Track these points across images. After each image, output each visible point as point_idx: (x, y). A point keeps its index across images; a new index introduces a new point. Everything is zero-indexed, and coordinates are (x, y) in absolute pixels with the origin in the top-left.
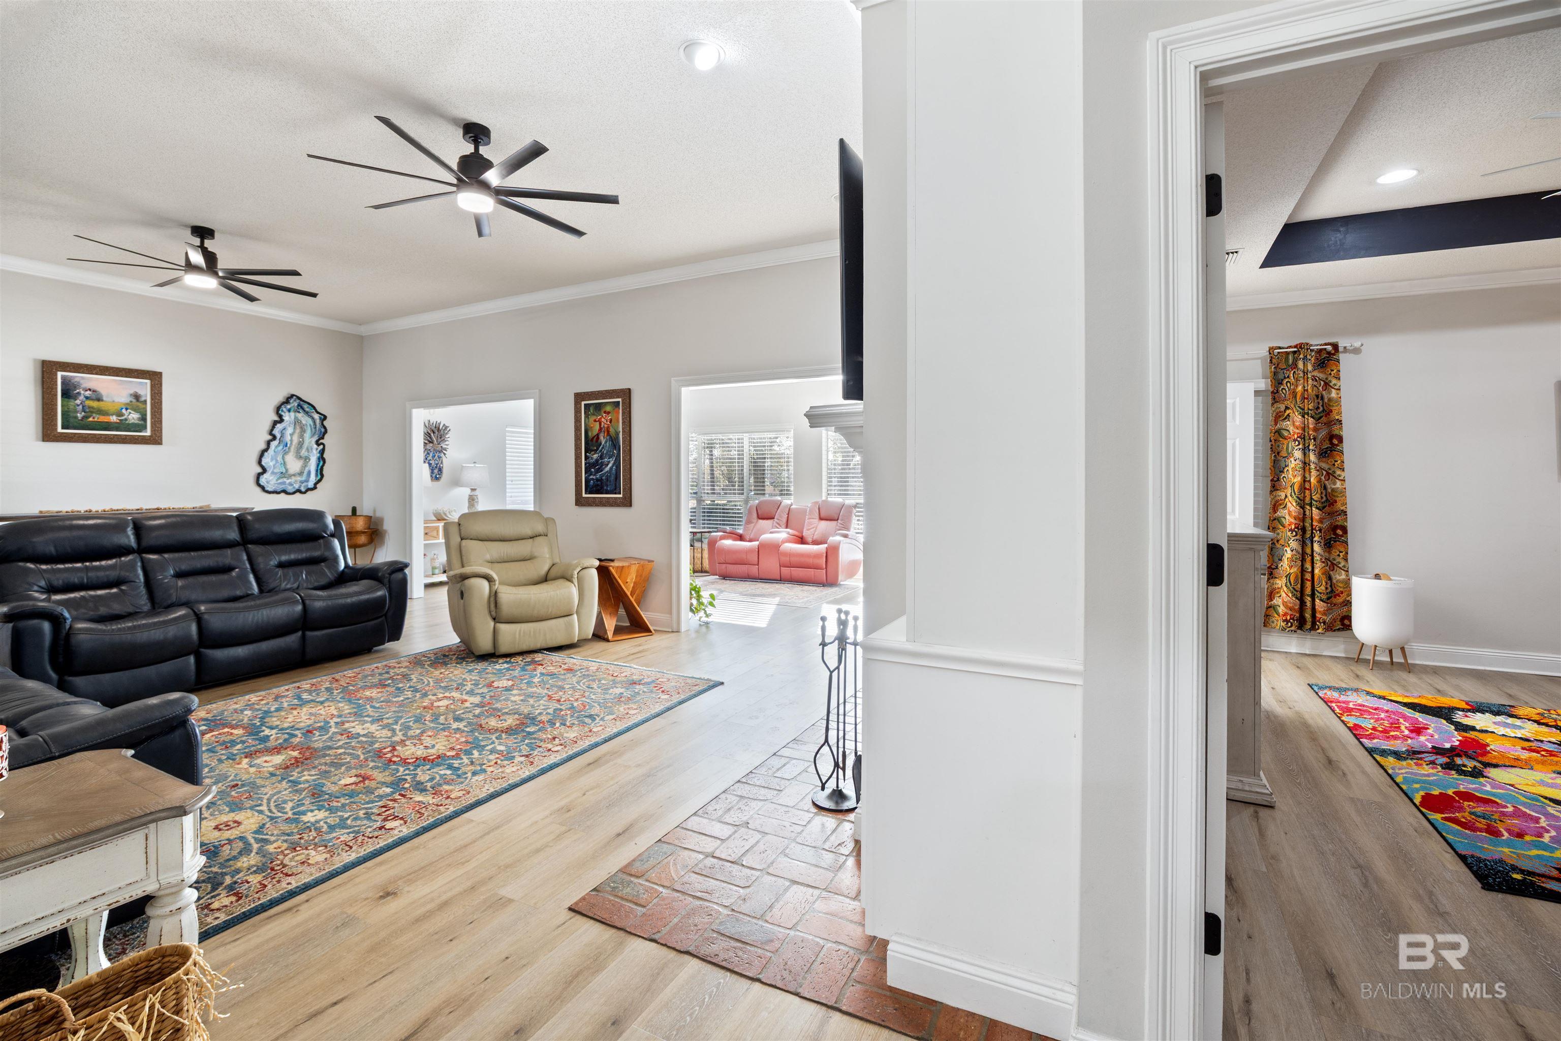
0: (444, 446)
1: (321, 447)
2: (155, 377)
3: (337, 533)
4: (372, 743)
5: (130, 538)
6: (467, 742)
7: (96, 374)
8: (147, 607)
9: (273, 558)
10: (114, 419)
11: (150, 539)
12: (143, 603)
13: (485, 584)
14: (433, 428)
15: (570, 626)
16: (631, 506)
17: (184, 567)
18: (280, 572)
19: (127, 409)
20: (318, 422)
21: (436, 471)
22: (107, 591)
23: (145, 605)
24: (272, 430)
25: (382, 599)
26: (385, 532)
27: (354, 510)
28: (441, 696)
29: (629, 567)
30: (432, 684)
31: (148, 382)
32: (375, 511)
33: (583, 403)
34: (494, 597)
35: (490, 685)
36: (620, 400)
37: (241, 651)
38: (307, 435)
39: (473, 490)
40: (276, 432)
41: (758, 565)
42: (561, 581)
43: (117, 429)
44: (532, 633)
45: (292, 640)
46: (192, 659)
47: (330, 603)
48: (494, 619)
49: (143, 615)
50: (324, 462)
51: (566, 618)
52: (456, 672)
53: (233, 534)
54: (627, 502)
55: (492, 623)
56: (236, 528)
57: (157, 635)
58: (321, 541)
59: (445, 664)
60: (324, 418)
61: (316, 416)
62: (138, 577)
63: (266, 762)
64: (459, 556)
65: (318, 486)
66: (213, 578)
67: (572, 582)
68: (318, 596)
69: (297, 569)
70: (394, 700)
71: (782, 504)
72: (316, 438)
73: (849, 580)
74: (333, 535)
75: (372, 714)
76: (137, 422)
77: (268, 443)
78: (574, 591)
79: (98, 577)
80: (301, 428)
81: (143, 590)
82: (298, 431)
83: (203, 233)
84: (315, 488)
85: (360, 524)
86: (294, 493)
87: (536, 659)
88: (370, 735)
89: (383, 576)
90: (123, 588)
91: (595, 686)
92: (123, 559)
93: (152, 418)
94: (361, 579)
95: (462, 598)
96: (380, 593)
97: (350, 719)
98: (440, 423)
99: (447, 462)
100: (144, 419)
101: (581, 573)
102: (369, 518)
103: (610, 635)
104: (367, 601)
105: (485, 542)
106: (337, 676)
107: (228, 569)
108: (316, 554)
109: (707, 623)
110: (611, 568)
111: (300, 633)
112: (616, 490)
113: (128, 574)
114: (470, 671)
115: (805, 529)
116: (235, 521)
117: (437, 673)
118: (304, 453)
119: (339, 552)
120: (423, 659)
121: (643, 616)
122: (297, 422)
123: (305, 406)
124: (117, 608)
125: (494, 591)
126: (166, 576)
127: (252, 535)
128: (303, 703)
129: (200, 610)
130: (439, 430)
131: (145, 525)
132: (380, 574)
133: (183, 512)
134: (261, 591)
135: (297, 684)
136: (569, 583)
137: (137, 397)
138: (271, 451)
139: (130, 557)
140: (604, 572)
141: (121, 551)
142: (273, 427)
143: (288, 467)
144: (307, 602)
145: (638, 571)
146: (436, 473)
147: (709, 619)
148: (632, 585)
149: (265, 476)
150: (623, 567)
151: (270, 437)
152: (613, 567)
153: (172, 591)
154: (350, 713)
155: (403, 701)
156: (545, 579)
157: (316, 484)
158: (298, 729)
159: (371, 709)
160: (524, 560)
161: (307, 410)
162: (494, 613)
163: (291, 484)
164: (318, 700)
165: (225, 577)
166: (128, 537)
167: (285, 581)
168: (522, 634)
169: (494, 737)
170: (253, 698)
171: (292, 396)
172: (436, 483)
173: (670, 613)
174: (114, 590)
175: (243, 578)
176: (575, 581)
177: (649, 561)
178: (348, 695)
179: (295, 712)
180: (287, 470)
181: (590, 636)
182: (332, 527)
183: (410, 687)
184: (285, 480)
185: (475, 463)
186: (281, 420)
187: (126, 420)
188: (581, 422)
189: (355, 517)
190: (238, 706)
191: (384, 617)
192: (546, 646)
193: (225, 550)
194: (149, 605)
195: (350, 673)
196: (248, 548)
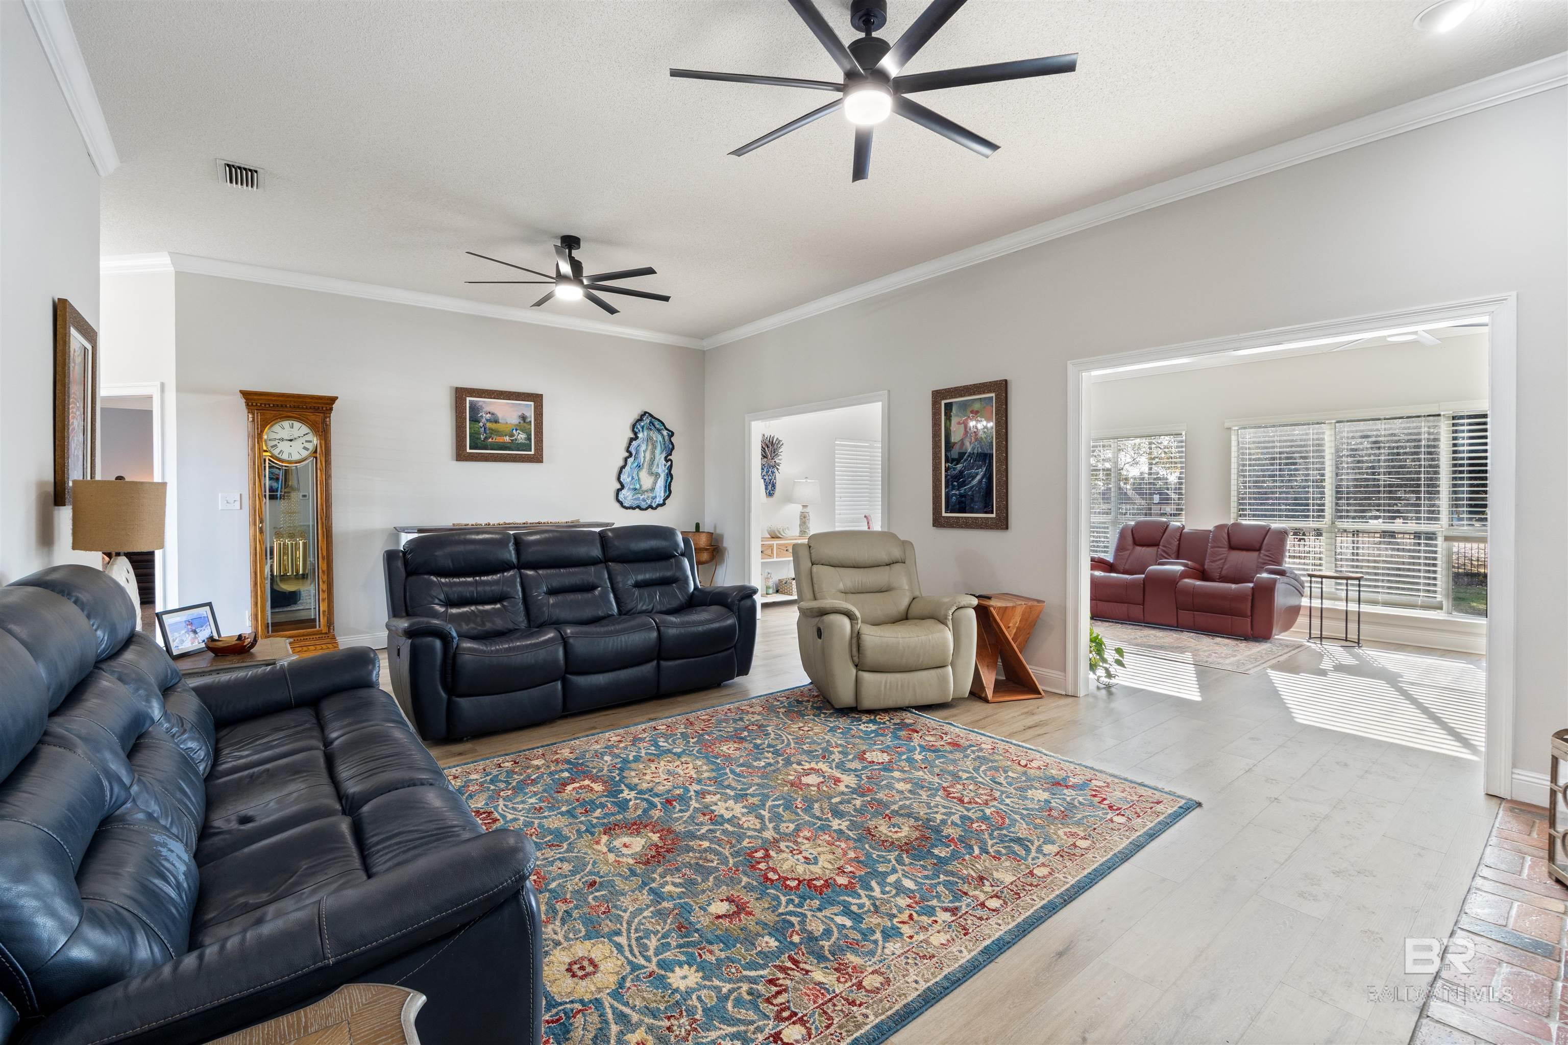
0: (777, 461)
1: (670, 463)
2: (537, 399)
3: (686, 553)
4: (740, 837)
5: (511, 554)
6: (857, 860)
7: (494, 398)
8: (523, 625)
9: (631, 576)
10: (507, 439)
11: (529, 555)
12: (521, 619)
13: (846, 622)
14: (767, 442)
15: (944, 680)
16: (1007, 528)
17: (555, 584)
18: (636, 592)
19: (516, 430)
20: (666, 438)
21: (770, 487)
22: (493, 606)
23: (522, 622)
24: (629, 447)
25: (731, 628)
26: (725, 549)
27: (698, 526)
28: (807, 766)
29: (1014, 607)
30: (793, 745)
31: (532, 403)
32: (715, 528)
33: (943, 402)
34: (857, 637)
35: (861, 757)
36: (993, 395)
37: (601, 679)
38: (658, 451)
39: (805, 506)
40: (632, 449)
41: (1143, 604)
42: (930, 622)
43: (510, 449)
44: (900, 685)
45: (648, 668)
46: (559, 685)
47: (683, 630)
48: (856, 666)
49: (518, 634)
50: (672, 478)
51: (939, 670)
52: (817, 730)
53: (596, 552)
54: (1002, 523)
55: (854, 671)
56: (599, 545)
57: (528, 658)
58: (673, 560)
59: (801, 715)
60: (671, 434)
61: (665, 433)
62: (517, 593)
63: (625, 845)
64: (810, 584)
65: (666, 502)
66: (579, 596)
67: (947, 626)
68: (672, 623)
69: (651, 589)
70: (755, 764)
71: (1170, 527)
72: (664, 455)
73: (1283, 634)
74: (683, 555)
75: (733, 784)
76: (524, 441)
77: (626, 460)
78: (949, 636)
79: (485, 592)
80: (653, 444)
81: (521, 606)
82: (650, 447)
83: (570, 242)
84: (664, 504)
85: (703, 541)
86: (646, 509)
87: (907, 721)
88: (736, 821)
89: (733, 602)
90: (505, 603)
91: (1002, 780)
92: (505, 574)
93: (535, 438)
94: (710, 605)
95: (820, 637)
96: (729, 622)
97: (711, 789)
98: (773, 438)
99: (780, 478)
100: (529, 439)
101: (956, 613)
102: (710, 534)
103: (989, 693)
104: (717, 630)
105: (838, 569)
106: (692, 717)
107: (591, 588)
108: (668, 574)
109: (1108, 687)
110: (992, 609)
111: (655, 662)
112: (988, 508)
113: (509, 589)
114: (833, 730)
115: (1207, 561)
116: (597, 537)
117: (795, 727)
118: (654, 469)
119: (689, 573)
120: (776, 703)
121: (1030, 671)
122: (649, 439)
123: (656, 423)
124: (499, 624)
125: (856, 632)
126: (539, 593)
127: (613, 553)
128: (662, 753)
129: (566, 633)
130: (772, 444)
131: (523, 540)
132: (729, 600)
133: (557, 526)
134: (620, 612)
135: (653, 724)
136: (942, 626)
137: (524, 418)
138: (627, 468)
139: (511, 573)
140: (983, 612)
141: (506, 566)
142: (630, 444)
143: (642, 483)
144: (662, 628)
145: (1023, 615)
146: (770, 488)
147: (1113, 681)
148: (1015, 631)
149: (624, 492)
150: (1006, 608)
151: (627, 454)
152: (994, 608)
153: (545, 609)
154: (709, 778)
155: (764, 767)
156: (905, 617)
157: (664, 500)
158: (657, 795)
159: (732, 776)
160: (881, 591)
161: (658, 426)
162: (856, 659)
163: (644, 500)
164: (674, 751)
165: (588, 596)
166: (510, 552)
167: (641, 601)
168: (888, 685)
169: (892, 857)
170: (612, 736)
171: (646, 413)
172: (770, 499)
173: (1064, 670)
174: (498, 606)
175: (604, 596)
176: (950, 623)
177: (1039, 601)
178: (707, 751)
179: (653, 766)
180: (641, 486)
181: (967, 695)
182: (682, 545)
183: (769, 746)
184: (639, 495)
185: (806, 478)
186: (636, 438)
187: (516, 440)
188: (940, 425)
189: (697, 534)
190: (599, 747)
191: (733, 649)
192: (914, 703)
193: (589, 568)
194: (526, 622)
195: (703, 715)
196: (609, 565)
